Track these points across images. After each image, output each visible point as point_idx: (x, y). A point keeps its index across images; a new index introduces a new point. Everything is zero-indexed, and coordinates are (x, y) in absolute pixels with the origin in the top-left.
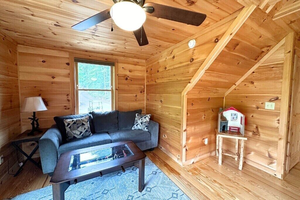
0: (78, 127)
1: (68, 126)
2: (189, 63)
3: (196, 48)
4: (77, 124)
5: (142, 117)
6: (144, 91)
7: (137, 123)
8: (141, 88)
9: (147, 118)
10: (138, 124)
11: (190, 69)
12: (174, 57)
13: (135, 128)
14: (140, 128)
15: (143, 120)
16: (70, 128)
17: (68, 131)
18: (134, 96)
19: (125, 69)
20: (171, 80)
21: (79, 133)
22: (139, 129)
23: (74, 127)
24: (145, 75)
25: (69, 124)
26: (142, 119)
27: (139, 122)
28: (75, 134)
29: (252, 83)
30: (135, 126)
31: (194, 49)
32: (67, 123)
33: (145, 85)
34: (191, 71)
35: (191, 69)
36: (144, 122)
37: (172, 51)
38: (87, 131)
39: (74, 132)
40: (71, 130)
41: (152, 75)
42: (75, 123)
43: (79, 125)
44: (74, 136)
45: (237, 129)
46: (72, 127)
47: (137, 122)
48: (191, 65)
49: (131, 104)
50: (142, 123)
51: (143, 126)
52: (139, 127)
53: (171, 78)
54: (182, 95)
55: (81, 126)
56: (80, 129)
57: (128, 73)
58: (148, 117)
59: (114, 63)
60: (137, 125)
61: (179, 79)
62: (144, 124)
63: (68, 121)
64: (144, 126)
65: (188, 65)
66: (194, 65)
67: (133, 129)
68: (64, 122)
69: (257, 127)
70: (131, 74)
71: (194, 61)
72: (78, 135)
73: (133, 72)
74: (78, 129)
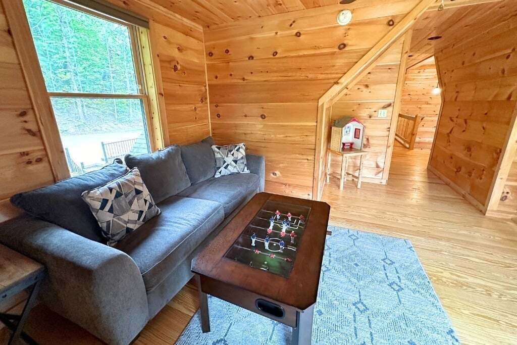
0: (131, 203)
1: (102, 208)
2: (337, 50)
3: (351, 27)
4: (126, 196)
5: (230, 151)
6: (206, 98)
7: (226, 164)
8: (200, 90)
9: (241, 150)
10: (228, 165)
11: (338, 61)
12: (298, 35)
13: (223, 173)
14: (235, 171)
15: (235, 155)
16: (111, 210)
17: (108, 223)
18: (192, 110)
19: (169, 43)
20: (290, 78)
21: (136, 216)
22: (232, 174)
23: (121, 207)
24: (205, 61)
25: (105, 202)
26: (232, 153)
27: (229, 159)
28: (129, 221)
29: (367, 86)
30: (222, 169)
31: (348, 27)
32: (97, 199)
33: (207, 84)
34: (338, 64)
35: (340, 62)
36: (239, 158)
37: (294, 22)
38: (151, 206)
39: (125, 217)
40: (115, 216)
41: (230, 63)
42: (118, 195)
43: (130, 196)
44: (128, 229)
45: (349, 144)
46: (116, 206)
47: (225, 162)
48: (339, 54)
49: (190, 128)
50: (236, 162)
51: (239, 166)
52: (232, 169)
53: (290, 74)
54: (320, 104)
55: (134, 197)
56: (136, 206)
57: (175, 53)
58: (242, 147)
59: (148, 19)
60: (226, 168)
61: (310, 76)
62: (241, 161)
63: (98, 192)
64: (242, 166)
65: (333, 54)
66: (345, 55)
67: (218, 175)
68: (88, 200)
69: (368, 139)
70: (182, 57)
71: (347, 49)
72: (135, 222)
73: (186, 52)
74: (133, 207)
